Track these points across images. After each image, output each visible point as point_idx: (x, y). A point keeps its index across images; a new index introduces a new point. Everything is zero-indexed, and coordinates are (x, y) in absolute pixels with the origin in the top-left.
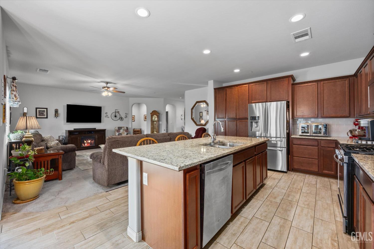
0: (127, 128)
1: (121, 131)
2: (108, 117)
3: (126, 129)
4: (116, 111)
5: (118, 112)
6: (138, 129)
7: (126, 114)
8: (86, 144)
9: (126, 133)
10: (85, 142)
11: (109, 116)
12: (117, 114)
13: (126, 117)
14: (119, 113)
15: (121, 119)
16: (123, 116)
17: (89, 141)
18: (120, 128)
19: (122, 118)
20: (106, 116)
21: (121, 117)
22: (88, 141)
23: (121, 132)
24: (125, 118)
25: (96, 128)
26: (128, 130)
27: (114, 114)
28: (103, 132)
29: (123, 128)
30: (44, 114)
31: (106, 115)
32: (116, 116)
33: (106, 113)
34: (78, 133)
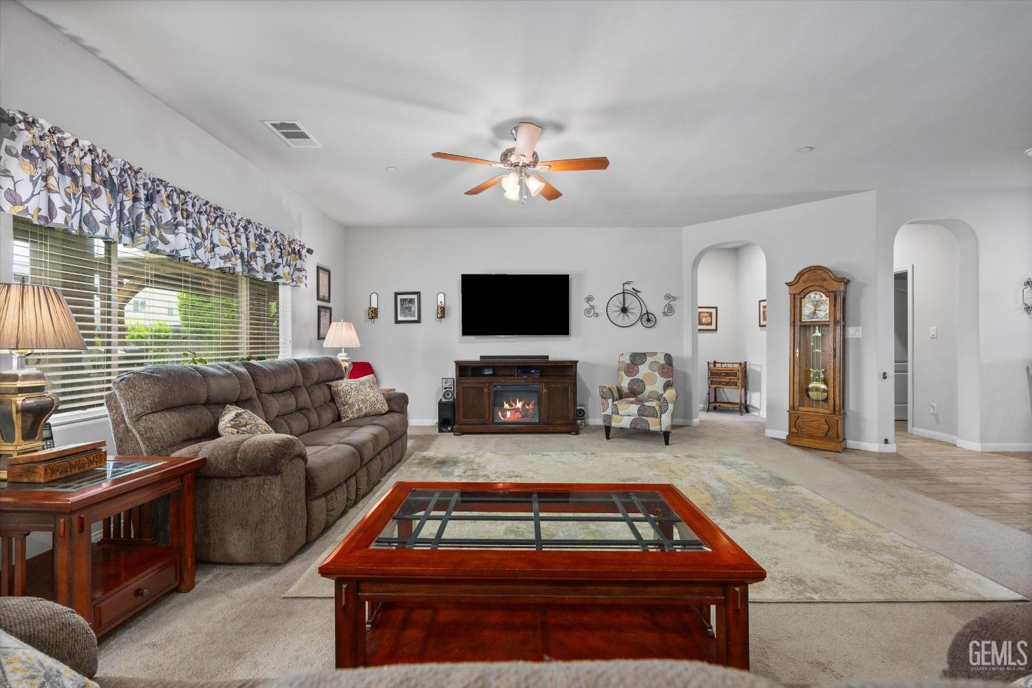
0: (668, 357)
1: (643, 370)
2: (597, 315)
3: (662, 362)
4: (628, 287)
5: (636, 292)
6: (730, 366)
7: (668, 297)
8: (509, 414)
9: (661, 381)
10: (506, 406)
11: (601, 309)
12: (631, 301)
13: (669, 311)
14: (639, 299)
15: (648, 319)
16: (656, 307)
17: (519, 405)
18: (637, 359)
19: (650, 316)
20: (588, 311)
21: (647, 313)
22: (516, 404)
23: (639, 376)
24: (665, 314)
25: (547, 357)
26: (671, 365)
27: (618, 302)
28: (566, 370)
29: (650, 359)
30: (413, 309)
31: (586, 306)
32: (624, 310)
33: (589, 299)
34: (491, 373)
